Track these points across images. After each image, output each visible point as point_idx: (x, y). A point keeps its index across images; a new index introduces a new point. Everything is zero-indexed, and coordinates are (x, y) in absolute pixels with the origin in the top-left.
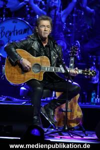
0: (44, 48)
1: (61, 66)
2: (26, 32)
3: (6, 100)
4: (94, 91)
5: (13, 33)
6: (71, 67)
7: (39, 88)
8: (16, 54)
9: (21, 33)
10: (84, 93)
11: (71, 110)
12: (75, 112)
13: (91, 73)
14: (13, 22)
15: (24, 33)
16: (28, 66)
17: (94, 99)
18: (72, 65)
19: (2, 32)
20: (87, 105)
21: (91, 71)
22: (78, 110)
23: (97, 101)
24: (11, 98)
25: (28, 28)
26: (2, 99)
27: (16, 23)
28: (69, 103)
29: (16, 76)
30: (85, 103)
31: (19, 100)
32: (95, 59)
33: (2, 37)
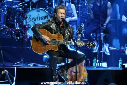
0: (60, 28)
1: (71, 40)
2: (46, 18)
3: (33, 66)
4: (95, 58)
5: (37, 19)
6: (79, 41)
7: (55, 56)
8: (39, 32)
9: (43, 19)
10: (88, 60)
11: (80, 71)
12: (82, 72)
13: (92, 45)
14: (37, 11)
15: (44, 19)
16: (48, 40)
17: (95, 64)
18: (79, 39)
19: (29, 18)
20: (90, 68)
21: (92, 43)
22: (84, 71)
23: (97, 65)
24: (36, 64)
25: (48, 15)
26: (30, 65)
27: (39, 11)
28: (78, 66)
29: (39, 48)
30: (89, 66)
31: (42, 66)
32: (95, 36)
33: (29, 22)
